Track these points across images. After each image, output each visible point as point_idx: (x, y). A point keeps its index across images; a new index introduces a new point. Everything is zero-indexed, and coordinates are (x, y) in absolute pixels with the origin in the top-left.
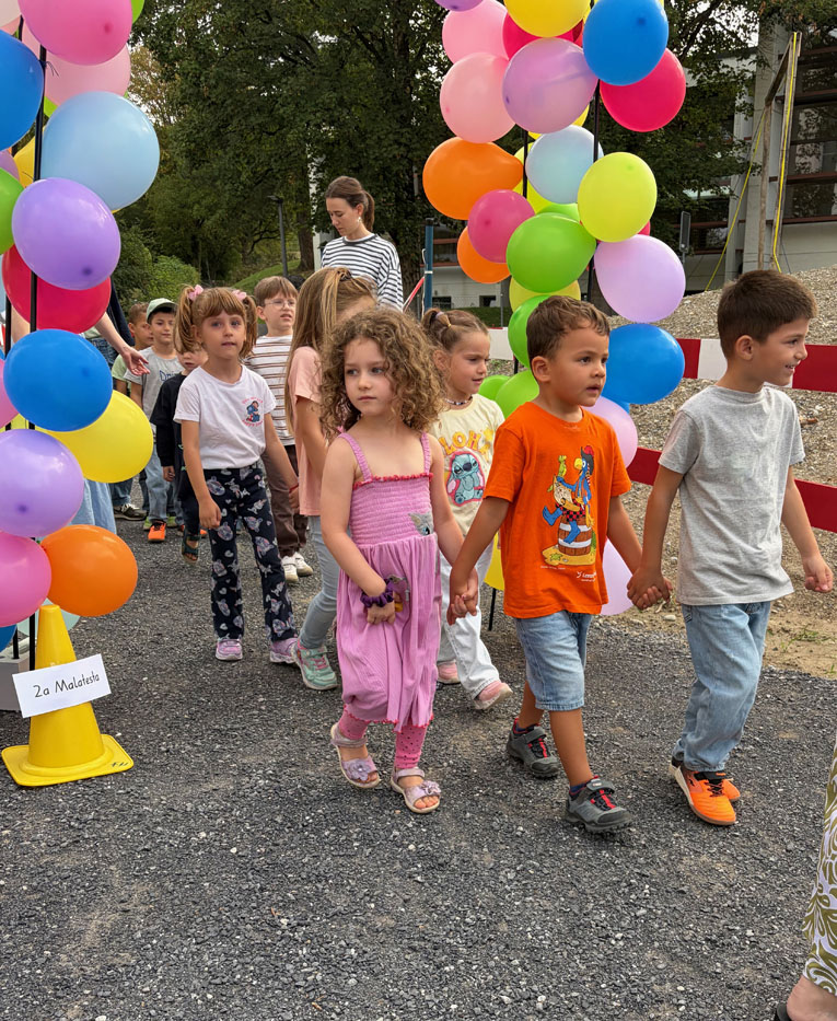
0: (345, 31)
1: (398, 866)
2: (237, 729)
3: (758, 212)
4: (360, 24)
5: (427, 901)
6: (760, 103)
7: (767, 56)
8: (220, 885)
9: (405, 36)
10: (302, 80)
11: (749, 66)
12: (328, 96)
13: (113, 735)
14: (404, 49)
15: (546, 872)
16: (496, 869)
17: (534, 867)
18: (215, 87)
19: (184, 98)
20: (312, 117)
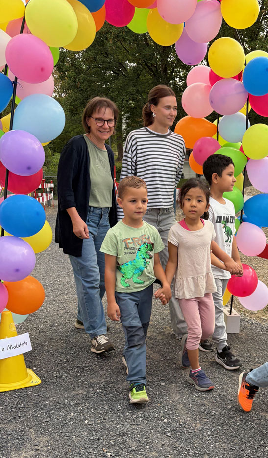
0: (140, 62)
1: (159, 429)
2: (87, 366)
4: (147, 60)
5: (172, 445)
8: (80, 438)
9: (165, 65)
10: (121, 81)
12: (132, 89)
13: (32, 368)
14: (165, 70)
15: (224, 431)
16: (202, 430)
17: (219, 429)
18: (83, 83)
19: (69, 87)
20: (125, 97)
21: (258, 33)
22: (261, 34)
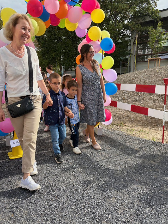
0: (67, 36)
3: (132, 61)
6: (132, 44)
7: (133, 37)
11: (130, 39)
12: (64, 46)
14: (76, 39)
18: (47, 45)
21: (109, 22)
22: (111, 22)
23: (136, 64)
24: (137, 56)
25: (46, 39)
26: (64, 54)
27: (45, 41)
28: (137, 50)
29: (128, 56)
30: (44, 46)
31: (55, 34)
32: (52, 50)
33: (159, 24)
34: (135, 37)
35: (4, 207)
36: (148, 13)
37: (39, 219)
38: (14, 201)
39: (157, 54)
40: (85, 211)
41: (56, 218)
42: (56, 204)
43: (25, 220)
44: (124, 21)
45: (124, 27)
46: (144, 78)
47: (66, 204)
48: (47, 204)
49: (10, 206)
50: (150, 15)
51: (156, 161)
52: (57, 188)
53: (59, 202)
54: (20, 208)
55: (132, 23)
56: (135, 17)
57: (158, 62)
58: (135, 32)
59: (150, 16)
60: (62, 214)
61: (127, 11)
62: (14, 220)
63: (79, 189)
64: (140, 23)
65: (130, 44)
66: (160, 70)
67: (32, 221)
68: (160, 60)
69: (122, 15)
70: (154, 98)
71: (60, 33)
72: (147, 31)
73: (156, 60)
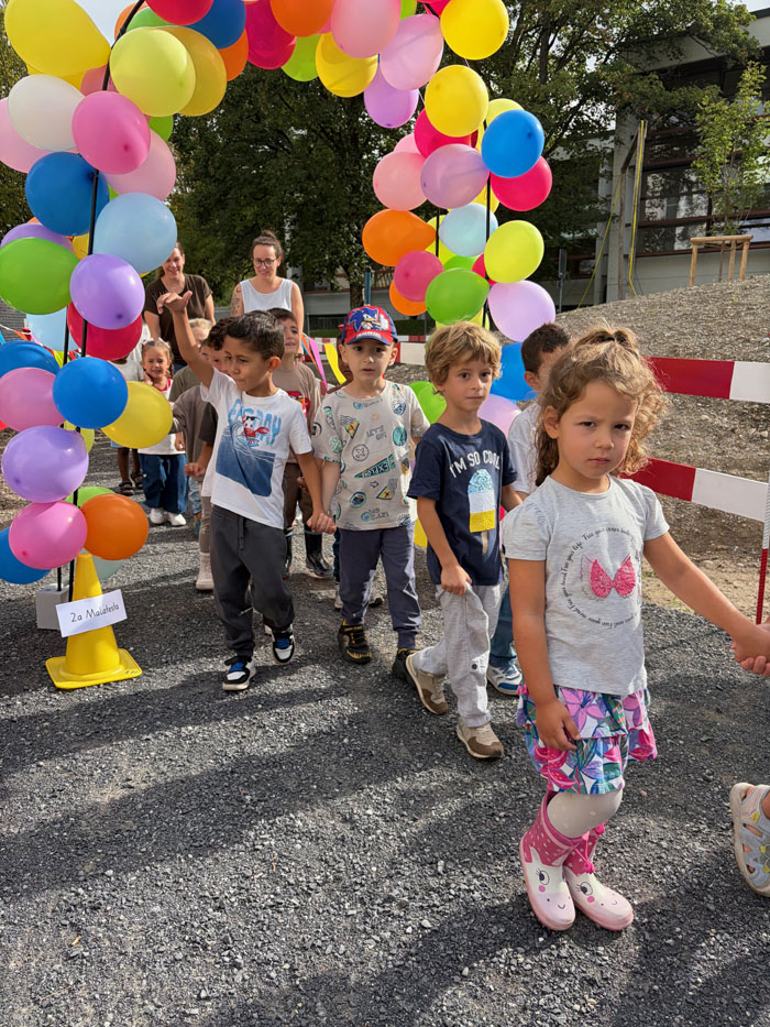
0: (313, 126)
3: (617, 249)
6: (617, 171)
7: (622, 137)
9: (355, 130)
11: (609, 144)
14: (354, 139)
18: (219, 168)
20: (288, 187)
21: (514, 63)
22: (521, 65)
23: (635, 266)
24: (640, 227)
25: (215, 137)
26: (300, 210)
27: (211, 148)
28: (643, 199)
29: (599, 225)
30: (207, 174)
31: (259, 118)
32: (245, 190)
33: (747, 75)
34: (634, 138)
35: (38, 904)
36: (697, 26)
37: (198, 960)
38: (82, 878)
39: (733, 218)
40: (407, 927)
41: (277, 958)
42: (275, 894)
43: (134, 964)
44: (582, 61)
45: (583, 89)
46: (670, 329)
47: (320, 896)
48: (232, 892)
49: (62, 903)
50: (704, 34)
51: (727, 710)
52: (274, 822)
53: (290, 884)
54: (109, 908)
55: (622, 72)
56: (637, 41)
57: (738, 257)
58: (633, 112)
59: (704, 37)
60: (304, 940)
61: (599, 11)
62: (82, 964)
63: (379, 831)
64: (660, 72)
65: (606, 168)
66: (746, 296)
67: (165, 969)
68: (746, 247)
69: (574, 33)
70: (717, 422)
71: (283, 111)
72: (689, 110)
73: (729, 245)
